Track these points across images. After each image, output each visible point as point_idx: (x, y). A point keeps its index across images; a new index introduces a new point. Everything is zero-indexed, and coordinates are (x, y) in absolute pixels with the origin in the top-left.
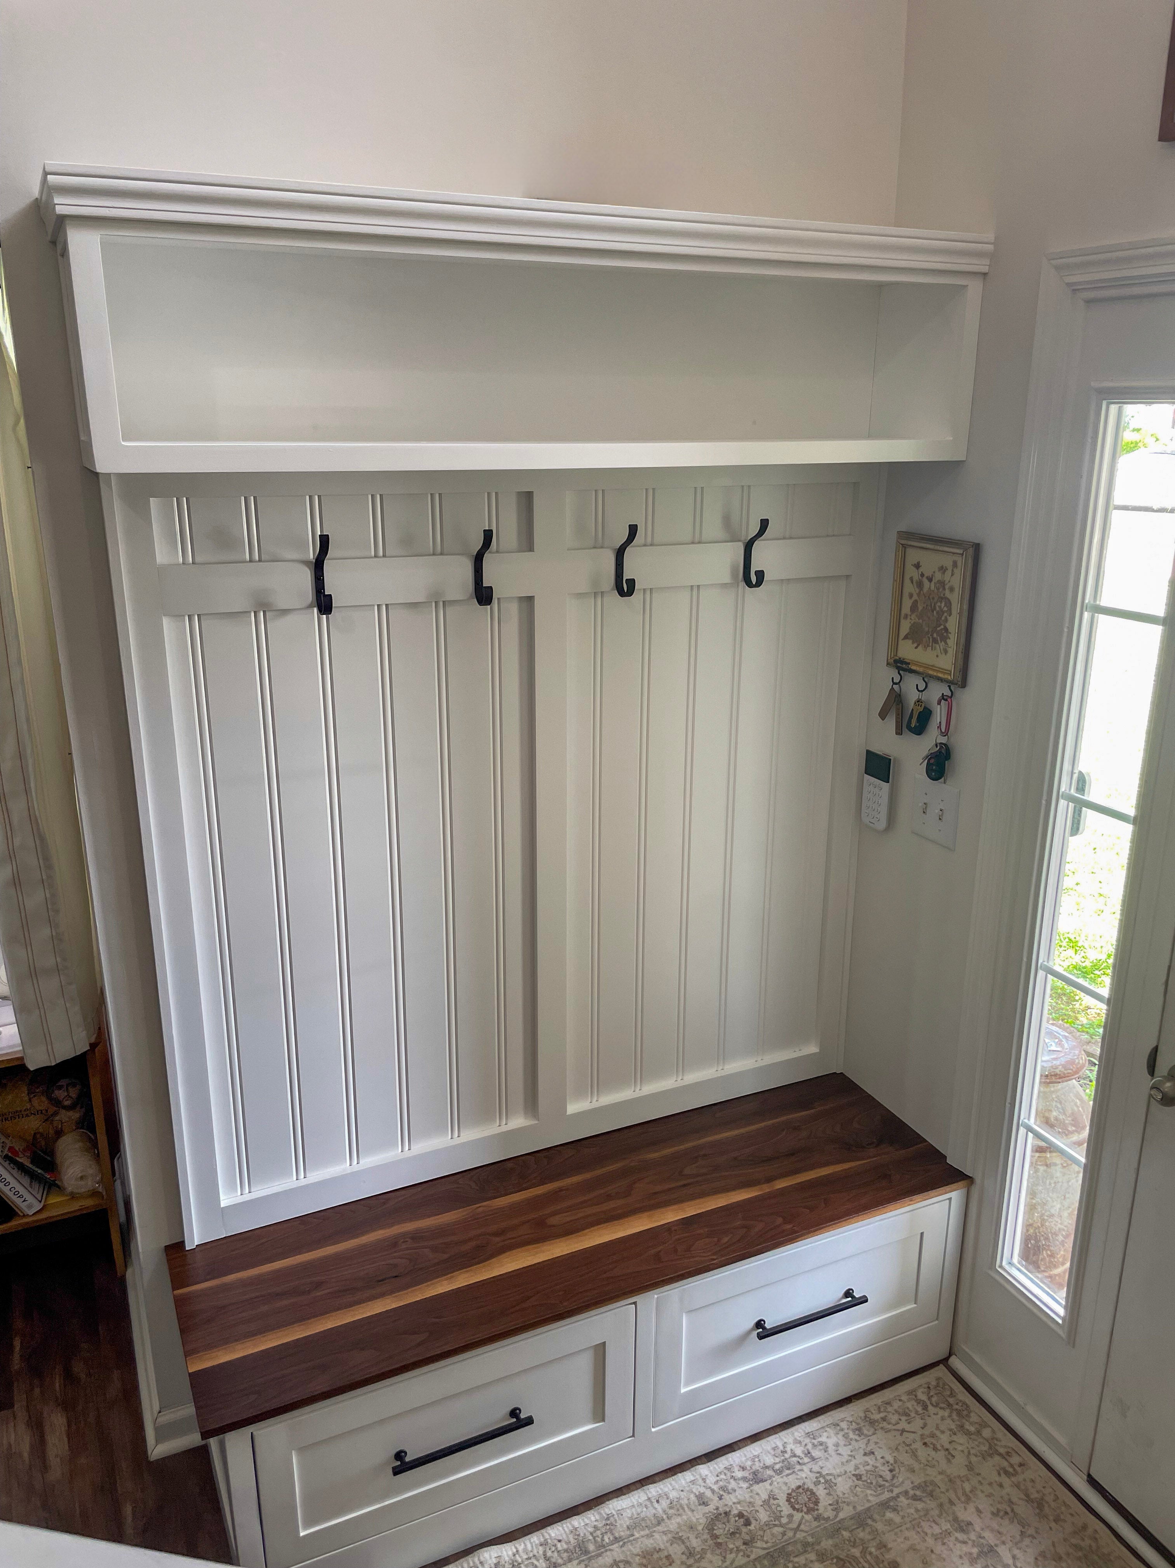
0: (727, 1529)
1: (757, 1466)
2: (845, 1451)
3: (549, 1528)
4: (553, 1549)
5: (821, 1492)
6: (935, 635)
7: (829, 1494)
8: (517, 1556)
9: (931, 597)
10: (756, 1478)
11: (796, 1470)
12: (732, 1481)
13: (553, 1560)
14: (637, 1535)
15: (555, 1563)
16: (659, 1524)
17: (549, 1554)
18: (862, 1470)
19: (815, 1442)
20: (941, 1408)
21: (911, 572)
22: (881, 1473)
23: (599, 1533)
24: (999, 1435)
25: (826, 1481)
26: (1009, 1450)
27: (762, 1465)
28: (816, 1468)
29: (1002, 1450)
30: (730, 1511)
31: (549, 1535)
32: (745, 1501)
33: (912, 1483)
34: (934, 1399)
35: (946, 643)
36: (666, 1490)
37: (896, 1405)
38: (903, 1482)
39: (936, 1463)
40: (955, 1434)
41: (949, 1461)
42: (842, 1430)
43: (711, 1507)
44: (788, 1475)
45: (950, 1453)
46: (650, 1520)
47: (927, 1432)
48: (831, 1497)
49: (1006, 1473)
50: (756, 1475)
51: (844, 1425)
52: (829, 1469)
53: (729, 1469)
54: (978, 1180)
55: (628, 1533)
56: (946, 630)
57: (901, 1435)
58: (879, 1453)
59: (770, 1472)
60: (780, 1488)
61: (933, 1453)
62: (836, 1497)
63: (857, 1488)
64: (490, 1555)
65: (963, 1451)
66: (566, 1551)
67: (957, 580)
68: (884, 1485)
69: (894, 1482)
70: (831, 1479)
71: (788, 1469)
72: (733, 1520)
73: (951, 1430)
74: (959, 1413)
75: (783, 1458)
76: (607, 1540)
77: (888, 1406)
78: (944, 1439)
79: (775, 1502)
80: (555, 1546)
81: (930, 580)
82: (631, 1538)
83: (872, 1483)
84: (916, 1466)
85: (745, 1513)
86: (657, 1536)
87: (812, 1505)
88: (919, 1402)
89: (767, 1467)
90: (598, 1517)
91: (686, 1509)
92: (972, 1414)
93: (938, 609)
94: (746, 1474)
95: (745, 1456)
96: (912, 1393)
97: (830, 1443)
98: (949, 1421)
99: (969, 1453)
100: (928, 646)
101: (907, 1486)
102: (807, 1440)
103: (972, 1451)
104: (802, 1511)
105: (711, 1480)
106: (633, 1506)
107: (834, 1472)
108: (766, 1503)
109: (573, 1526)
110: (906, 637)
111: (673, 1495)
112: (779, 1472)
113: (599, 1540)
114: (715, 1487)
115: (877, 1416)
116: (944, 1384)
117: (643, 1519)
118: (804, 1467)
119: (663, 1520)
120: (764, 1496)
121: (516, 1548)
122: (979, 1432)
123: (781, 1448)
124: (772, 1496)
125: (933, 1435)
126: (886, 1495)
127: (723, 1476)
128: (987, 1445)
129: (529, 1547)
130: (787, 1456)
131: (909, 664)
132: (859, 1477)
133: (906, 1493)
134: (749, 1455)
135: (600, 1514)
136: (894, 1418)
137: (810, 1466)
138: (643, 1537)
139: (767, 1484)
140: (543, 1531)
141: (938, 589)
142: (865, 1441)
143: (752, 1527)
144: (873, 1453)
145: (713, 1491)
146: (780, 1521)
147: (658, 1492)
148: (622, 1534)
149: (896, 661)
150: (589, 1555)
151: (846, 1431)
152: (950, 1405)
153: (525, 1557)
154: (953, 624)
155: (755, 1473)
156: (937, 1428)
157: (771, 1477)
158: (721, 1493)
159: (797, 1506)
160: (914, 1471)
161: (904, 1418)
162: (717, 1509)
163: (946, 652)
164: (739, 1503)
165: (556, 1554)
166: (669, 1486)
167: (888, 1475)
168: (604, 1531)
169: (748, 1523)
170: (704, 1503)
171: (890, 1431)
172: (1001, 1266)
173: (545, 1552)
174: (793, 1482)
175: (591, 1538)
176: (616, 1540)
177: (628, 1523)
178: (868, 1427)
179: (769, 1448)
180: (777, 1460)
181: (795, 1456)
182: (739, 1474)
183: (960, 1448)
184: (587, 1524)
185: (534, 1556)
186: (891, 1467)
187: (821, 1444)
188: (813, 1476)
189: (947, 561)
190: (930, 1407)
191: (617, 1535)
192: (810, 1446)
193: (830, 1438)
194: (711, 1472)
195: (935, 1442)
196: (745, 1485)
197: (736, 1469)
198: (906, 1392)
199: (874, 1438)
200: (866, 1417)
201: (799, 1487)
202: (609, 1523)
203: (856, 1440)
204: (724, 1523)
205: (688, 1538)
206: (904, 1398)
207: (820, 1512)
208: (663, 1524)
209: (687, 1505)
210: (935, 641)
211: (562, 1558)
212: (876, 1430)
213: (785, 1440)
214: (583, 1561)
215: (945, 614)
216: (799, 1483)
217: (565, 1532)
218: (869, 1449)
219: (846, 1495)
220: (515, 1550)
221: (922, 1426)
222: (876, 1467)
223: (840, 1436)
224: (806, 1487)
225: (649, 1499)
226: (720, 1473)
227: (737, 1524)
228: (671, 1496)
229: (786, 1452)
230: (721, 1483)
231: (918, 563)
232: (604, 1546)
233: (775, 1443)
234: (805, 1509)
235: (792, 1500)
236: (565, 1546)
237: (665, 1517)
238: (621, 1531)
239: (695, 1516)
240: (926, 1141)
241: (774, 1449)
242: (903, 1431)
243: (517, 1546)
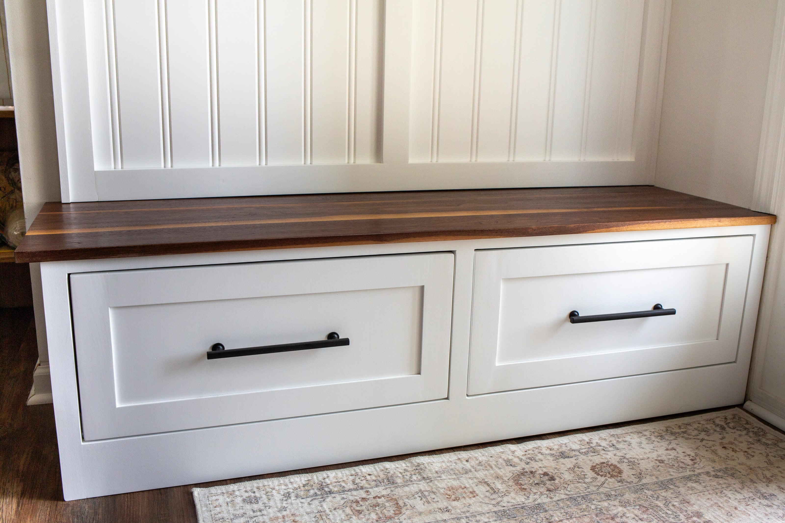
0: (532, 481)
1: (564, 449)
2: (648, 447)
4: (363, 479)
5: (624, 467)
7: (632, 469)
8: (327, 479)
10: (563, 456)
11: (600, 453)
12: (539, 455)
13: (361, 485)
14: (444, 478)
15: (362, 487)
16: (466, 473)
17: (357, 481)
18: (664, 458)
19: (620, 440)
20: (738, 430)
22: (682, 461)
23: (408, 474)
25: (630, 462)
27: (568, 449)
28: (620, 454)
30: (535, 471)
31: (361, 471)
32: (550, 467)
33: (713, 468)
34: (731, 425)
36: (476, 455)
37: (696, 426)
38: (704, 467)
39: (736, 459)
40: (752, 444)
41: (748, 459)
42: (645, 436)
43: (519, 468)
44: (593, 456)
45: (749, 454)
46: (458, 471)
47: (725, 441)
48: (634, 471)
50: (563, 454)
51: (646, 433)
52: (632, 456)
53: (537, 449)
55: (436, 476)
57: (701, 442)
58: (680, 450)
59: (575, 453)
60: (585, 463)
61: (732, 453)
62: (639, 471)
63: (660, 468)
65: (761, 454)
66: (374, 481)
68: (685, 468)
69: (696, 466)
70: (634, 461)
71: (594, 453)
72: (538, 476)
73: (748, 442)
74: (755, 434)
75: (588, 446)
76: (414, 478)
77: (688, 426)
78: (743, 446)
79: (580, 470)
80: (365, 477)
82: (439, 479)
83: (673, 466)
84: (717, 459)
85: (550, 474)
86: (463, 480)
87: (615, 474)
88: (717, 425)
89: (573, 451)
90: (408, 465)
91: (494, 467)
92: (766, 433)
94: (553, 452)
95: (553, 443)
96: (710, 421)
97: (634, 442)
98: (746, 437)
99: (768, 455)
101: (709, 469)
102: (612, 439)
103: (771, 454)
104: (605, 476)
105: (519, 453)
106: (443, 462)
107: (637, 457)
108: (571, 470)
109: (384, 467)
111: (483, 459)
112: (584, 454)
113: (407, 477)
114: (523, 458)
115: (678, 431)
116: (741, 418)
117: (452, 470)
118: (609, 453)
119: (471, 471)
120: (570, 466)
121: (327, 474)
123: (587, 441)
124: (577, 467)
125: (731, 444)
126: (688, 473)
127: (531, 452)
129: (339, 476)
130: (592, 446)
132: (662, 461)
133: (708, 473)
134: (557, 443)
135: (411, 463)
136: (694, 433)
137: (614, 452)
138: (449, 479)
139: (573, 460)
140: (355, 467)
142: (667, 443)
143: (556, 482)
144: (675, 450)
145: (521, 460)
146: (584, 481)
147: (468, 455)
148: (430, 476)
150: (396, 485)
151: (649, 437)
152: (746, 429)
153: (334, 481)
156: (735, 440)
157: (575, 456)
158: (529, 461)
159: (601, 474)
160: (715, 462)
161: (703, 433)
162: (524, 469)
164: (545, 468)
165: (365, 481)
166: (479, 453)
167: (690, 463)
168: (413, 473)
169: (552, 480)
170: (511, 465)
171: (690, 439)
173: (354, 480)
174: (598, 460)
175: (400, 475)
176: (424, 479)
177: (437, 470)
178: (669, 436)
179: (576, 441)
181: (600, 446)
182: (546, 452)
183: (759, 452)
184: (397, 468)
185: (343, 481)
186: (692, 458)
187: (625, 442)
188: (617, 458)
190: (727, 429)
191: (425, 476)
192: (614, 442)
193: (634, 439)
194: (520, 449)
195: (733, 447)
196: (551, 459)
197: (544, 448)
198: (704, 420)
199: (675, 442)
200: (667, 430)
201: (603, 463)
202: (419, 469)
203: (658, 442)
204: (529, 478)
205: (494, 483)
206: (703, 422)
207: (623, 478)
208: (470, 474)
209: (495, 465)
211: (370, 485)
212: (676, 437)
213: (592, 437)
214: (390, 488)
216: (603, 461)
217: (376, 471)
218: (670, 447)
219: (649, 471)
220: (326, 476)
221: (720, 438)
222: (678, 457)
223: (643, 439)
224: (610, 463)
225: (459, 459)
226: (529, 450)
227: (542, 479)
228: (480, 460)
229: (592, 444)
230: (529, 456)
232: (411, 481)
233: (582, 438)
234: (608, 476)
235: (597, 470)
236: (374, 478)
237: (473, 470)
238: (429, 474)
239: (502, 472)
241: (581, 441)
242: (703, 440)
243: (329, 473)
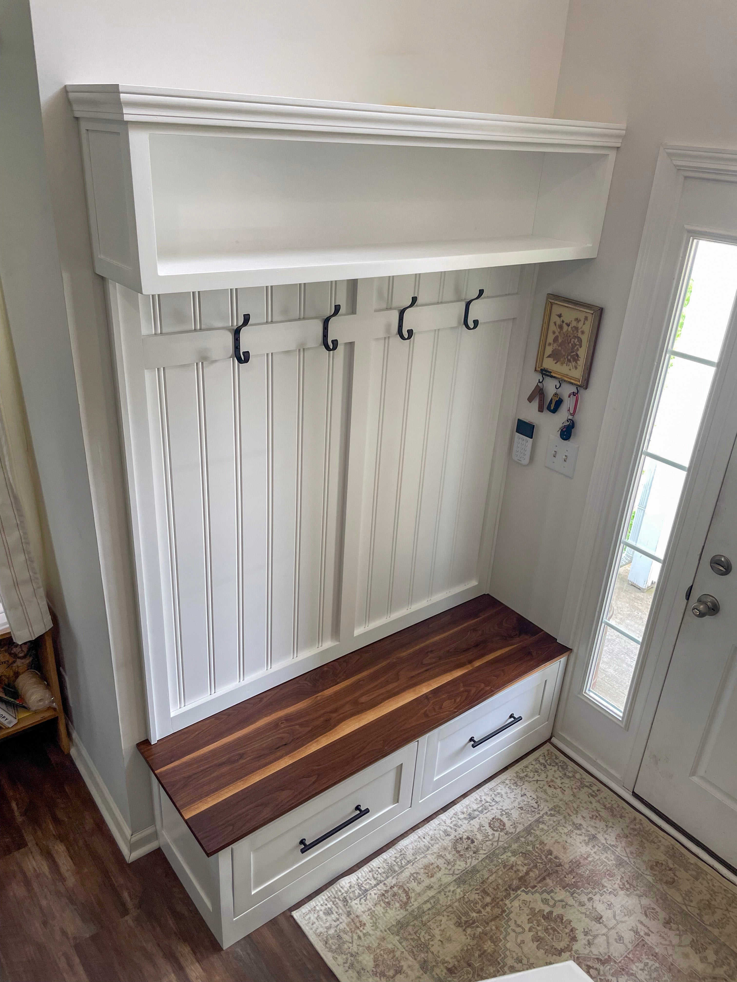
0: (463, 847)
1: (470, 810)
2: (512, 796)
3: (371, 862)
4: (377, 873)
5: (505, 819)
6: (569, 357)
7: (509, 820)
8: (359, 880)
9: (568, 335)
10: (471, 817)
11: (490, 809)
12: (459, 820)
13: (379, 879)
14: (418, 858)
15: (380, 881)
16: (428, 850)
17: (375, 876)
18: (522, 805)
19: (495, 793)
20: (552, 766)
21: (555, 318)
22: (532, 805)
23: (398, 860)
24: (584, 776)
25: (506, 813)
26: (591, 784)
27: (472, 809)
28: (499, 807)
29: (587, 784)
30: (462, 837)
31: (373, 865)
32: (468, 830)
33: (548, 808)
34: (548, 762)
35: (576, 363)
36: (427, 831)
37: (531, 767)
38: (544, 808)
39: (557, 796)
40: (563, 779)
41: (563, 793)
42: (507, 785)
43: (452, 836)
44: (486, 813)
45: (563, 789)
46: (423, 849)
47: (549, 779)
48: (511, 821)
49: (592, 796)
51: (507, 782)
52: (506, 807)
53: (455, 814)
54: (575, 650)
55: (414, 857)
56: (577, 355)
57: (537, 783)
58: (528, 795)
59: (477, 813)
60: (484, 821)
61: (554, 790)
62: (513, 821)
63: (522, 815)
64: (345, 882)
65: (568, 787)
66: (384, 873)
67: (587, 328)
68: (535, 811)
69: (539, 808)
70: (508, 812)
71: (486, 810)
72: (465, 841)
73: (560, 777)
74: (562, 768)
75: (481, 804)
76: (404, 863)
77: (527, 769)
78: (558, 782)
79: (484, 828)
80: (377, 871)
81: (568, 325)
82: (416, 860)
83: (528, 811)
84: (548, 798)
85: (471, 837)
86: (428, 856)
87: (502, 827)
88: (541, 764)
89: (475, 810)
90: (395, 852)
91: (440, 839)
92: (569, 767)
93: (572, 342)
94: (465, 816)
95: (462, 806)
96: (537, 760)
97: (503, 792)
98: (558, 772)
99: (572, 788)
100: (564, 363)
101: (546, 809)
102: (491, 793)
103: (573, 787)
105: (448, 822)
106: (412, 842)
107: (508, 807)
108: (479, 829)
109: (384, 859)
110: (549, 356)
111: (431, 833)
112: (481, 812)
113: (399, 864)
114: (452, 825)
115: (522, 775)
116: (552, 753)
117: (419, 849)
118: (493, 807)
119: (429, 847)
120: (478, 826)
121: (357, 876)
122: (574, 776)
123: (479, 799)
124: (481, 826)
125: (552, 781)
126: (538, 816)
127: (453, 819)
128: (580, 782)
129: (364, 874)
130: (483, 803)
131: (551, 372)
132: (521, 808)
133: (547, 813)
134: (464, 805)
135: (396, 849)
136: (531, 775)
137: (496, 806)
138: (421, 858)
139: (477, 819)
140: (369, 864)
141: (573, 331)
142: (520, 788)
143: (475, 844)
144: (526, 795)
145: (451, 828)
146: (489, 838)
147: (423, 832)
148: (411, 858)
149: (542, 370)
150: (397, 873)
151: (509, 785)
152: (557, 764)
153: (363, 880)
154: (583, 352)
155: (470, 814)
156: (553, 777)
157: (478, 815)
158: (456, 828)
159: (495, 829)
160: (548, 801)
161: (536, 774)
162: (455, 837)
163: (576, 368)
164: (466, 832)
165: (379, 875)
166: (427, 828)
167: (536, 805)
168: (401, 859)
169: (473, 842)
170: (448, 835)
171: (531, 782)
172: (585, 693)
173: (373, 875)
174: (490, 816)
175: (395, 863)
176: (409, 862)
177: (412, 852)
178: (520, 781)
179: (473, 800)
180: (479, 806)
181: (487, 802)
182: (462, 816)
183: (567, 786)
184: (391, 857)
185: (368, 878)
186: (536, 801)
187: (498, 793)
188: (499, 811)
189: (581, 316)
190: (547, 766)
191: (408, 860)
192: (493, 796)
193: (502, 789)
194: (447, 817)
195: (554, 784)
196: (466, 822)
197: (460, 813)
198: (534, 760)
199: (524, 787)
200: (517, 776)
201: (493, 819)
202: (403, 854)
203: (516, 789)
204: (461, 844)
205: (445, 855)
206: (534, 763)
207: (507, 830)
208: (430, 850)
209: (439, 837)
210: (569, 361)
211: (383, 877)
212: (524, 782)
213: (481, 795)
214: (394, 876)
215: (577, 346)
216: (493, 816)
217: (381, 863)
218: (523, 793)
219: (518, 819)
220: (357, 877)
221: (546, 776)
222: (529, 802)
223: (507, 788)
224: (497, 818)
225: (419, 837)
226: (452, 817)
227: (468, 843)
228: (430, 834)
229: (482, 801)
230: (454, 823)
231: (561, 314)
232: (403, 867)
233: (475, 797)
234: (499, 830)
235: (492, 826)
236: (383, 871)
237: (430, 846)
238: (410, 857)
239: (445, 843)
240: (543, 630)
241: (476, 800)
242: (537, 781)
243: (357, 874)
